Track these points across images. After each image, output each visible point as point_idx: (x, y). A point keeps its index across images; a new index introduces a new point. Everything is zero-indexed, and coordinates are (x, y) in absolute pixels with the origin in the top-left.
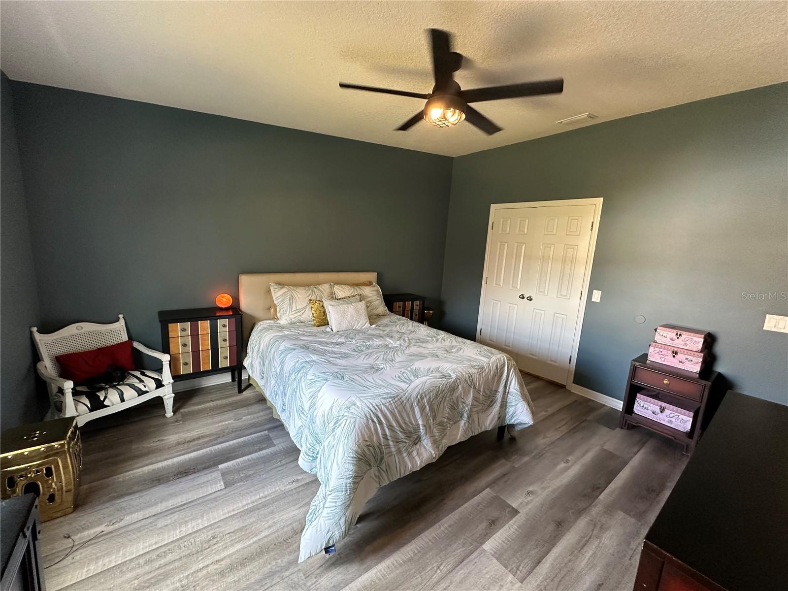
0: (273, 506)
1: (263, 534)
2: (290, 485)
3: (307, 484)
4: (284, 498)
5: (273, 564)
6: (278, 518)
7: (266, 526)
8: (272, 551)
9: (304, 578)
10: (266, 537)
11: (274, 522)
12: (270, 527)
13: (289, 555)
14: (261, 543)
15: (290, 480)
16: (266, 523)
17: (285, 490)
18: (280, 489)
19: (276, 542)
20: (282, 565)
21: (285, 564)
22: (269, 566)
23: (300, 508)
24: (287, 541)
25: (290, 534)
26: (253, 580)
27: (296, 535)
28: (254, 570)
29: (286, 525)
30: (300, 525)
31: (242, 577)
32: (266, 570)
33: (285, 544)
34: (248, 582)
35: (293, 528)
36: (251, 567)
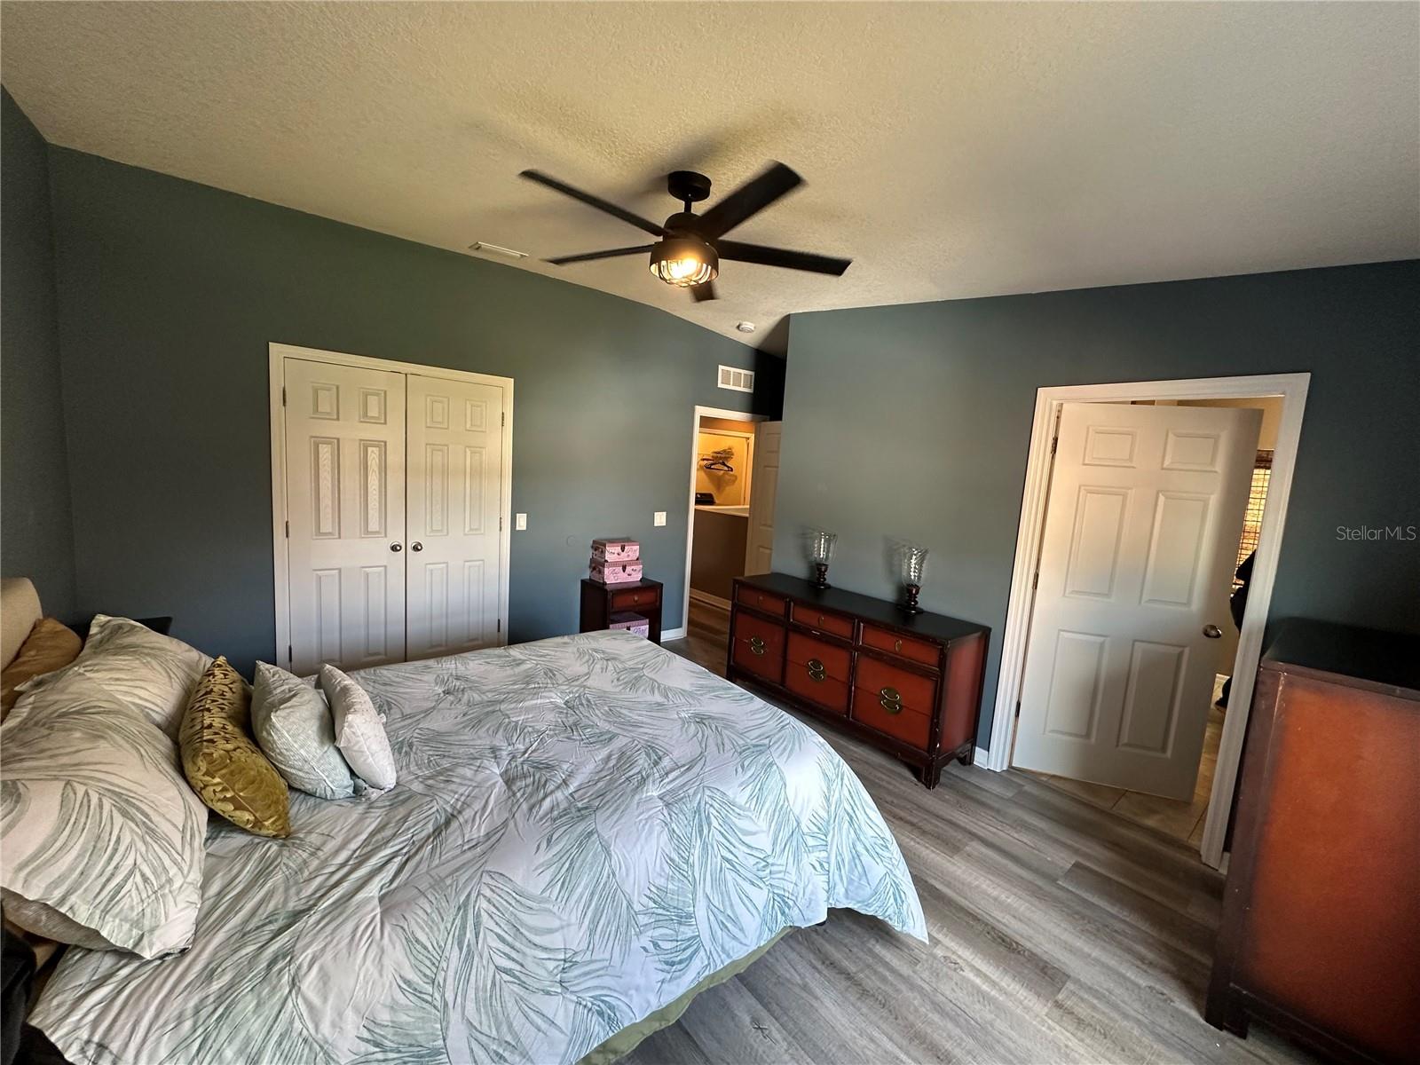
0: (830, 1050)
1: (889, 1046)
2: (770, 1032)
3: (760, 998)
4: (805, 1035)
5: (924, 1010)
6: (851, 1030)
7: (872, 1046)
8: (907, 1020)
9: (920, 964)
10: (891, 1039)
11: (861, 1035)
12: (872, 1040)
13: (902, 992)
14: (905, 1043)
15: (758, 1037)
16: (869, 1049)
17: (785, 1039)
18: (786, 1051)
19: (891, 1018)
20: (918, 997)
21: (916, 994)
22: (930, 1015)
23: (816, 998)
24: (883, 1001)
25: (870, 1001)
26: (958, 1031)
27: (868, 991)
28: (945, 1035)
29: (858, 1013)
30: (850, 989)
31: (962, 1049)
32: (936, 1017)
33: (889, 1002)
34: (964, 1036)
35: (859, 999)
36: (944, 1042)
